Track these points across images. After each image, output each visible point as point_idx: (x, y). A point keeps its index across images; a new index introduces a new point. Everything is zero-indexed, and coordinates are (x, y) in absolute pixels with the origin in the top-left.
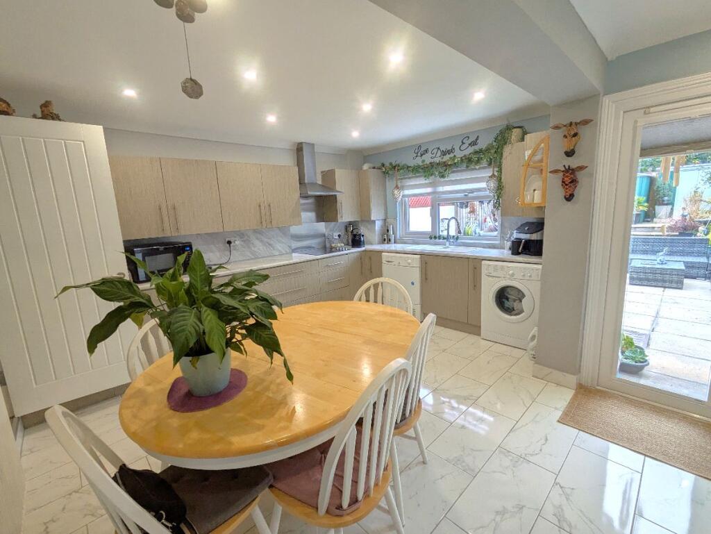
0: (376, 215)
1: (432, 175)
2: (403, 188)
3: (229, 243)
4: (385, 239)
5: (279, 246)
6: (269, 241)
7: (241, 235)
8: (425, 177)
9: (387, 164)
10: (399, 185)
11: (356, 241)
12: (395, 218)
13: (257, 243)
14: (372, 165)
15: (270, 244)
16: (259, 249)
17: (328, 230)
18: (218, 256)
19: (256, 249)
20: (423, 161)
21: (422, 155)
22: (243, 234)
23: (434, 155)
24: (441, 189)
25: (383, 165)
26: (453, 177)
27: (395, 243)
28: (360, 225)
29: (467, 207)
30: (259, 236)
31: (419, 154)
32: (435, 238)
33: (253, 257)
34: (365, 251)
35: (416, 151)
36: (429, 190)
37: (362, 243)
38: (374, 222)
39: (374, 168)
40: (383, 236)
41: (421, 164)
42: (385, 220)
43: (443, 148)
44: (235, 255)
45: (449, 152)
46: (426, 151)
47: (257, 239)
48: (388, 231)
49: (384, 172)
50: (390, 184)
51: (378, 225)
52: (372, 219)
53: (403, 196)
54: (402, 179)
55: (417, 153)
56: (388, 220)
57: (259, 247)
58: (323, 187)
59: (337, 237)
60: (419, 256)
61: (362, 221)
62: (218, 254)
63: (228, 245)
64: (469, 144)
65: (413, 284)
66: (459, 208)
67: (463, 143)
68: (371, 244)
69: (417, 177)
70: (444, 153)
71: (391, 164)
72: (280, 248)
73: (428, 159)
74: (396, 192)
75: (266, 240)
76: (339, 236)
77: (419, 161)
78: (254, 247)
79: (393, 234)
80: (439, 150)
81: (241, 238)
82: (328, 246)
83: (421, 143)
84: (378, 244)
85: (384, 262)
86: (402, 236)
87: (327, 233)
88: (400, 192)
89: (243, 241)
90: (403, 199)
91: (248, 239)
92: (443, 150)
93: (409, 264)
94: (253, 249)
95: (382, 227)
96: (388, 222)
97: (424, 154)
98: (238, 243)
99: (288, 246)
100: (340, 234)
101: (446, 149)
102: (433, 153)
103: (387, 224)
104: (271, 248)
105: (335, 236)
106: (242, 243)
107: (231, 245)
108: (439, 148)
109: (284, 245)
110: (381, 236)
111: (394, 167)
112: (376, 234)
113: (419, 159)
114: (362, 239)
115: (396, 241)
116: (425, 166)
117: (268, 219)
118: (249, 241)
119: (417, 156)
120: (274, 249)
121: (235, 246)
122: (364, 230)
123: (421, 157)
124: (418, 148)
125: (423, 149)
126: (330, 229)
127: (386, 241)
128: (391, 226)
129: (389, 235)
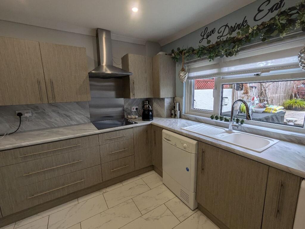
0: (165, 93)
1: (217, 56)
2: (189, 71)
3: (20, 115)
4: (172, 114)
5: (78, 118)
6: (67, 113)
7: (34, 108)
8: (210, 57)
9: (176, 50)
10: (186, 68)
11: (146, 115)
12: (182, 97)
13: (54, 115)
15: (67, 116)
16: (55, 120)
17: (127, 104)
18: (7, 127)
19: (52, 120)
20: (209, 42)
21: (208, 37)
22: (37, 107)
23: (221, 34)
24: (226, 70)
25: (173, 51)
26: (242, 55)
27: (180, 117)
28: (153, 102)
29: (242, 89)
30: (55, 109)
31: (205, 37)
32: (217, 118)
33: (49, 127)
34: (151, 125)
35: (202, 35)
38: (163, 99)
39: (166, 54)
40: (171, 111)
41: (206, 45)
42: (174, 98)
43: (232, 24)
44: (26, 125)
45: (239, 26)
46: (213, 32)
47: (54, 111)
48: (175, 107)
49: (173, 58)
50: (178, 68)
51: (167, 102)
52: (161, 97)
53: (189, 78)
54: (188, 63)
55: (203, 36)
56: (176, 98)
57: (55, 118)
58: (122, 70)
59: (135, 110)
60: (195, 141)
61: (155, 98)
63: (18, 117)
64: (269, 10)
65: (188, 170)
66: (235, 90)
67: (260, 11)
68: (159, 116)
69: (203, 59)
70: (232, 29)
71: (179, 49)
72: (78, 119)
73: (214, 39)
74: (182, 74)
76: (137, 109)
77: (205, 43)
78: (51, 118)
79: (179, 110)
80: (227, 27)
81: (35, 110)
82: (126, 117)
83: (207, 25)
84: (167, 117)
85: (163, 139)
86: (186, 112)
87: (125, 107)
88: (185, 74)
89: (36, 113)
90: (189, 80)
91: (43, 111)
92: (231, 27)
93: (185, 148)
94: (49, 120)
95: (170, 104)
96: (176, 100)
97: (210, 35)
98: (30, 114)
99: (87, 117)
100: (137, 107)
101: (236, 24)
102: (219, 32)
103: (175, 102)
104: (69, 119)
105: (133, 109)
106: (35, 115)
107: (22, 117)
108: (227, 26)
109: (83, 116)
110: (169, 111)
111: (181, 52)
112: (165, 109)
113: (205, 41)
114: (151, 113)
115: (181, 116)
116: (210, 46)
117: (50, 95)
118: (44, 113)
119: (203, 39)
120: (71, 119)
121: (26, 117)
122: (156, 106)
123: (207, 38)
124: (205, 29)
125: (209, 30)
126: (129, 104)
127: (173, 116)
128: (178, 103)
129: (175, 111)
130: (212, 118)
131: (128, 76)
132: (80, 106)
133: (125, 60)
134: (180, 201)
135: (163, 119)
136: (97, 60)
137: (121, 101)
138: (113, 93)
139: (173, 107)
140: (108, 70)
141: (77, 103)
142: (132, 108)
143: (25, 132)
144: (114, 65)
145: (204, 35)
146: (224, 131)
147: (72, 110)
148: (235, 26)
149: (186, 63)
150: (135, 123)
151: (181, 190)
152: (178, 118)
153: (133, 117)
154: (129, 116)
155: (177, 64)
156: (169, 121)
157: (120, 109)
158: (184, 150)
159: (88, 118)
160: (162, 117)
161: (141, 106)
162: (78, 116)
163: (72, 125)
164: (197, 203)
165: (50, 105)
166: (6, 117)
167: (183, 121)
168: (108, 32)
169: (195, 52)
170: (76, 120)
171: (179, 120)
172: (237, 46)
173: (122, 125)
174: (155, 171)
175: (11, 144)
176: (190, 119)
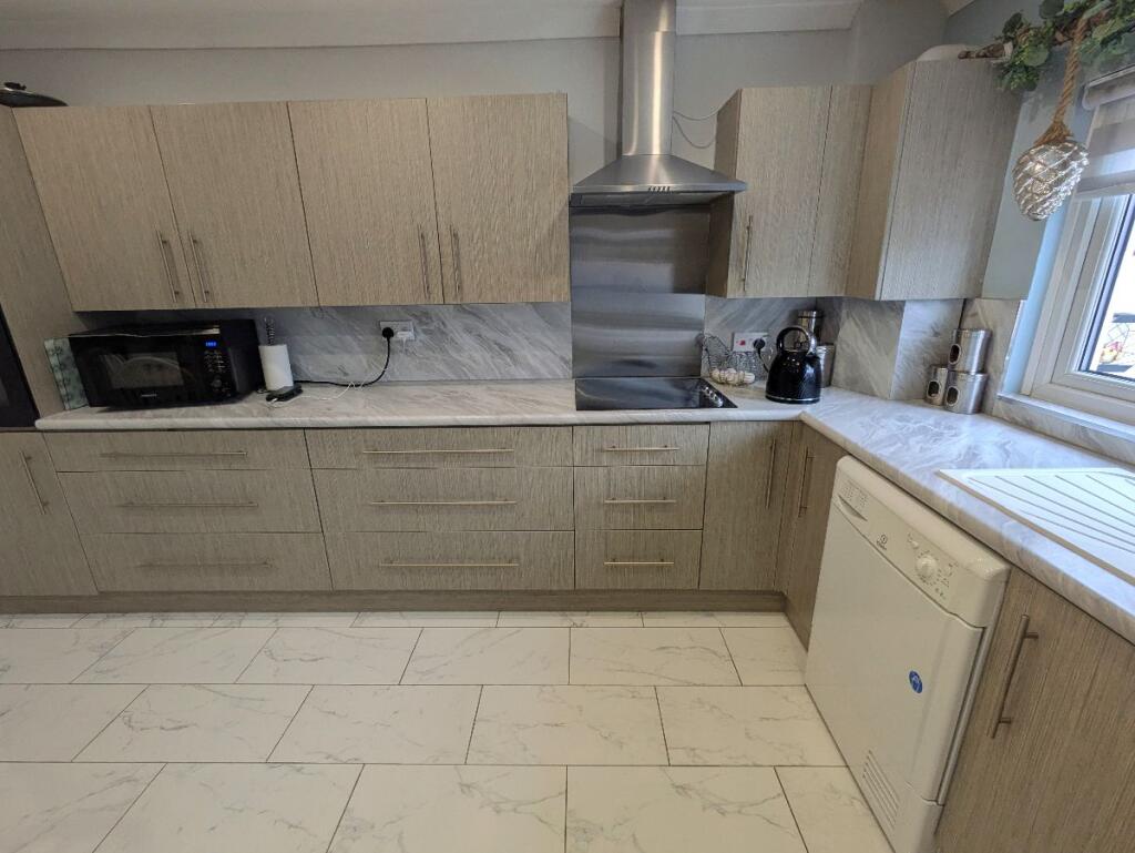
3: (388, 333)
4: (939, 385)
5: (533, 357)
6: (502, 339)
7: (421, 316)
9: (1031, 15)
12: (1013, 302)
13: (467, 340)
15: (504, 349)
16: (471, 357)
17: (716, 323)
18: (362, 363)
19: (463, 358)
22: (426, 314)
25: (1011, 29)
27: (981, 408)
28: (844, 313)
30: (470, 321)
33: (453, 377)
34: (799, 424)
37: (805, 387)
38: (896, 308)
40: (932, 368)
42: (966, 302)
44: (402, 366)
47: (468, 330)
48: (955, 353)
49: (1006, 69)
51: (918, 324)
52: (885, 292)
56: (977, 305)
57: (471, 353)
59: (750, 347)
60: (995, 561)
61: (854, 301)
62: (363, 358)
63: (385, 340)
65: (918, 687)
68: (861, 387)
72: (533, 363)
74: (1039, 165)
75: (490, 335)
76: (759, 344)
78: (459, 350)
79: (982, 370)
81: (421, 323)
82: (704, 371)
84: (898, 399)
85: (836, 500)
86: (1026, 389)
87: (708, 331)
88: (1065, 165)
89: (425, 332)
91: (442, 327)
93: (923, 578)
94: (455, 355)
95: (936, 334)
96: (975, 314)
98: (409, 335)
99: (562, 358)
100: (758, 336)
103: (968, 323)
104: (508, 360)
105: (743, 343)
106: (422, 336)
107: (393, 339)
109: (549, 353)
110: (922, 369)
112: (899, 358)
114: (810, 370)
115: (989, 404)
117: (450, 282)
118: (443, 333)
120: (515, 361)
121: (400, 342)
122: (851, 334)
126: (725, 319)
127: (939, 397)
128: (982, 334)
129: (953, 375)
131: (729, 197)
132: (543, 317)
134: (858, 796)
135: (876, 402)
137: (696, 305)
138: (661, 273)
139: (949, 352)
141: (536, 305)
142: (738, 338)
143: (397, 383)
147: (518, 332)
150: (728, 404)
151: (870, 752)
152: (965, 412)
153: (734, 376)
154: (716, 373)
155: (1026, 107)
156: (901, 419)
157: (688, 336)
158: (919, 583)
159: (566, 362)
160: (873, 395)
162: (537, 353)
163: (514, 381)
165: (461, 309)
166: (360, 337)
167: (989, 435)
170: (529, 364)
171: (968, 422)
173: (687, 404)
174: (790, 621)
175: (348, 415)
176: (1038, 427)
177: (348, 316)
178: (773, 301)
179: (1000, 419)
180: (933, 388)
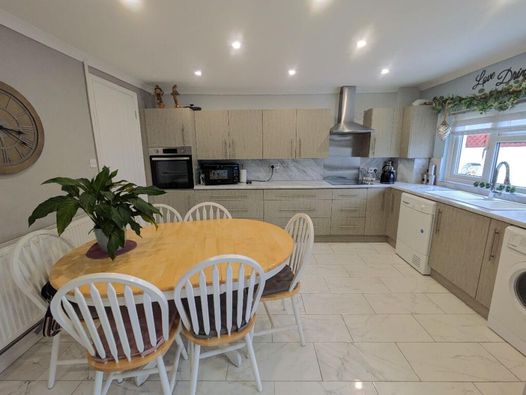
0: (418, 152)
1: (489, 107)
2: (455, 124)
3: (273, 167)
6: (303, 168)
7: (282, 162)
8: (481, 109)
9: (438, 97)
11: (386, 177)
12: (440, 158)
13: (294, 169)
14: (423, 101)
15: (304, 172)
16: (295, 174)
17: (363, 164)
18: (265, 175)
19: (293, 174)
20: (483, 90)
21: (484, 82)
23: (501, 81)
27: (435, 184)
28: (399, 162)
30: (295, 163)
31: (481, 82)
32: (482, 185)
33: (289, 179)
34: (390, 188)
35: (478, 79)
36: (488, 125)
37: (391, 180)
38: (413, 160)
39: (425, 104)
40: (423, 175)
41: (478, 94)
42: (430, 159)
43: (516, 69)
44: (276, 176)
45: (523, 73)
46: (491, 76)
47: (295, 166)
48: (428, 171)
50: (440, 119)
51: (418, 164)
52: (410, 156)
53: (453, 133)
54: (454, 114)
55: (479, 81)
56: (432, 159)
57: (294, 171)
58: (364, 127)
59: (373, 171)
60: (434, 203)
61: (401, 158)
62: (265, 174)
63: (272, 169)
65: (422, 232)
68: (404, 181)
70: (515, 76)
71: (441, 97)
72: (312, 175)
73: (490, 87)
74: (442, 129)
75: (300, 167)
76: (375, 171)
77: (476, 92)
79: (435, 174)
80: (510, 72)
81: (282, 164)
82: (360, 178)
83: (487, 67)
84: (415, 183)
85: (402, 202)
86: (445, 179)
87: (361, 168)
88: (446, 129)
89: (283, 167)
90: (455, 137)
91: (288, 165)
92: (515, 72)
93: (422, 209)
94: (290, 173)
95: (423, 167)
97: (488, 80)
98: (278, 167)
99: (320, 174)
100: (376, 168)
101: (521, 69)
102: (500, 77)
103: (431, 163)
104: (305, 174)
108: (509, 70)
109: (317, 173)
110: (420, 176)
111: (445, 102)
112: (414, 173)
113: (480, 87)
114: (392, 176)
115: (437, 183)
116: (483, 97)
117: (298, 152)
118: (288, 167)
119: (478, 84)
120: (307, 175)
121: (276, 169)
122: (402, 168)
123: (483, 84)
124: (482, 73)
125: (487, 74)
126: (366, 164)
127: (425, 182)
128: (434, 166)
129: (428, 176)
130: (476, 185)
131: (369, 133)
132: (316, 163)
133: (368, 115)
135: (409, 184)
136: (337, 117)
137: (357, 161)
138: (349, 151)
139: (426, 171)
140: (345, 128)
141: (314, 159)
142: (370, 169)
144: (356, 121)
145: (480, 79)
146: (482, 198)
147: (309, 167)
148: (519, 72)
149: (453, 114)
150: (371, 184)
151: (414, 255)
152: (431, 185)
153: (369, 179)
154: (364, 178)
158: (421, 211)
159: (321, 176)
160: (408, 182)
161: (381, 167)
162: (313, 172)
164: (430, 269)
166: (264, 168)
167: (436, 187)
168: (352, 88)
169: (463, 102)
171: (432, 187)
172: (512, 99)
174: (389, 243)
177: (262, 162)
178: (380, 158)
179: (440, 186)
180: (423, 180)
